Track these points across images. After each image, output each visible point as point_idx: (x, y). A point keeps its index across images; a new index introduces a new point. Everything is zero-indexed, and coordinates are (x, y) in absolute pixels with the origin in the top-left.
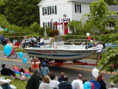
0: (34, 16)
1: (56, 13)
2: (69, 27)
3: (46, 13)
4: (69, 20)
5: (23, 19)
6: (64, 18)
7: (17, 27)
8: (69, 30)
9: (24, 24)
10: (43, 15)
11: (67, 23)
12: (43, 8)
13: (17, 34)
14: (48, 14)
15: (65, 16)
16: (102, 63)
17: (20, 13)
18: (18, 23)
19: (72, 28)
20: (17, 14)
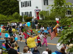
0: (15, 8)
1: (31, 6)
2: (40, 15)
3: (23, 6)
4: (40, 10)
5: (8, 10)
6: (36, 9)
7: (3, 16)
8: (40, 17)
9: (8, 14)
10: (22, 7)
11: (38, 12)
12: (21, 2)
13: (4, 21)
14: (25, 7)
15: (37, 7)
16: (62, 38)
17: (6, 6)
18: (4, 13)
19: (42, 16)
20: (3, 7)
